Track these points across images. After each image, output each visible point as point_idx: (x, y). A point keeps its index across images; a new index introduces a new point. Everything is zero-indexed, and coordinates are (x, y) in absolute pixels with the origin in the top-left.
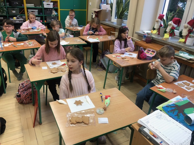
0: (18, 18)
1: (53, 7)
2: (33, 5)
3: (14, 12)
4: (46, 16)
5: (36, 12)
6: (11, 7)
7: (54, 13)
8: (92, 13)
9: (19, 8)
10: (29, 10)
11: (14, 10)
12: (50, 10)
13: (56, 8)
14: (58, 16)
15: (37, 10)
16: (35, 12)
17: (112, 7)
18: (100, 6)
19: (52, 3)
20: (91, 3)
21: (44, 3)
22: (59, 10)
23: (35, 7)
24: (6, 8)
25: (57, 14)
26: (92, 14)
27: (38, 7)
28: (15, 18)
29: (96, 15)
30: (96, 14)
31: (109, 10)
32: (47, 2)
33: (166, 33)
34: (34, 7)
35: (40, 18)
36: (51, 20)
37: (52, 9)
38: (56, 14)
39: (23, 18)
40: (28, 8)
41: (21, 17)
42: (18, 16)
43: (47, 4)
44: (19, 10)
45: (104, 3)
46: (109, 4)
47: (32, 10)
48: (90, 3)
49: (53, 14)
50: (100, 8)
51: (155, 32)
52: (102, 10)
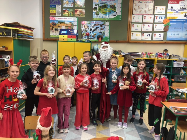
1: (183, 66)
4: (173, 75)
19: (183, 63)
25: (185, 73)
35: (166, 76)
36: (179, 78)
37: (181, 68)
43: (178, 64)
44: (149, 68)
49: (181, 73)
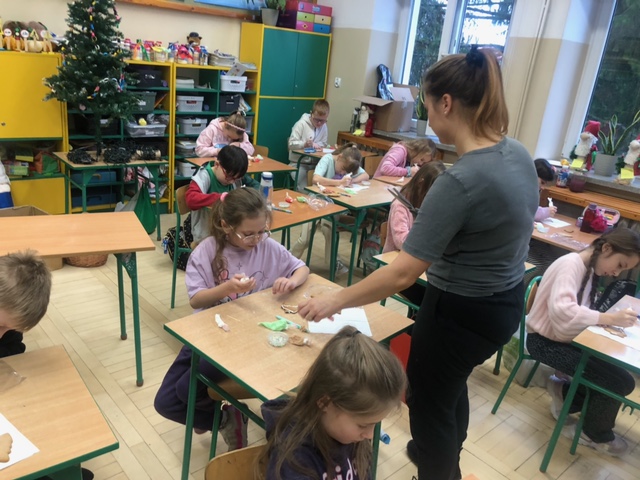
0: (149, 123)
1: (246, 89)
2: (192, 81)
3: (142, 103)
5: (198, 104)
7: (244, 107)
9: (155, 91)
10: (182, 98)
11: (143, 97)
12: (236, 98)
15: (201, 99)
16: (195, 102)
20: (340, 79)
21: (223, 77)
22: (258, 97)
23: (197, 90)
25: (251, 108)
28: (142, 121)
29: (370, 115)
30: (371, 112)
31: (409, 103)
32: (232, 75)
33: (623, 167)
34: (193, 87)
37: (241, 94)
38: (248, 108)
40: (180, 93)
41: (158, 117)
42: (149, 117)
43: (233, 82)
45: (388, 82)
47: (190, 98)
48: (337, 81)
51: (578, 164)
52: (395, 102)
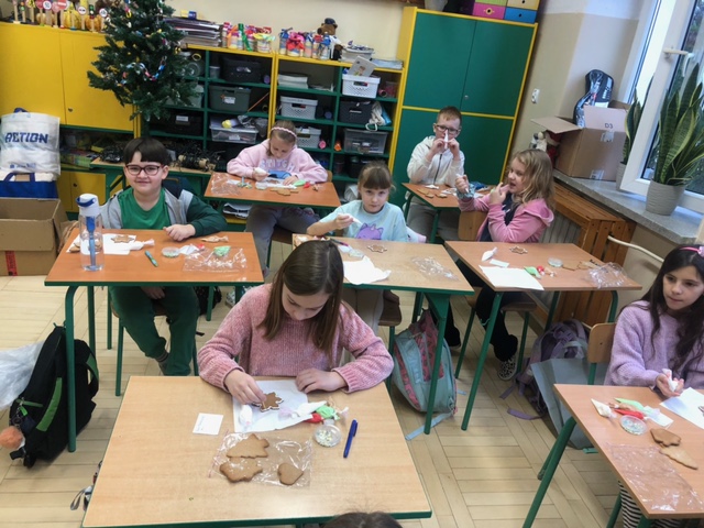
0: (239, 126)
1: (378, 95)
2: (305, 80)
3: (230, 100)
4: (344, 127)
5: (309, 109)
6: (223, 81)
7: (378, 118)
8: (536, 138)
9: (250, 87)
10: (284, 99)
11: (231, 93)
12: (365, 105)
13: (390, 99)
14: (391, 133)
15: (314, 103)
16: (304, 106)
17: (633, 124)
18: (576, 112)
19: (377, 81)
20: (538, 91)
21: (345, 77)
22: (400, 107)
23: (311, 91)
24: (207, 84)
25: (388, 121)
26: (534, 141)
27: (320, 89)
28: (228, 123)
30: (552, 142)
31: (616, 134)
32: (356, 74)
34: (306, 87)
35: (318, 132)
36: (361, 143)
37: (372, 101)
38: (384, 121)
39: (257, 127)
40: (282, 92)
41: (253, 121)
42: (241, 118)
44: (251, 94)
45: (599, 99)
46: (623, 106)
48: (535, 93)
49: (371, 122)
50: (574, 121)
52: (585, 129)
